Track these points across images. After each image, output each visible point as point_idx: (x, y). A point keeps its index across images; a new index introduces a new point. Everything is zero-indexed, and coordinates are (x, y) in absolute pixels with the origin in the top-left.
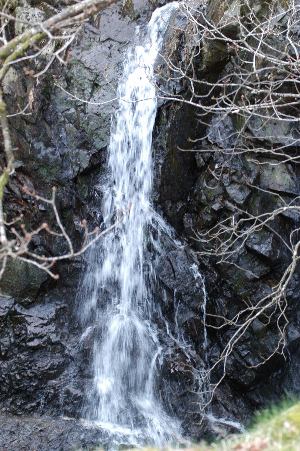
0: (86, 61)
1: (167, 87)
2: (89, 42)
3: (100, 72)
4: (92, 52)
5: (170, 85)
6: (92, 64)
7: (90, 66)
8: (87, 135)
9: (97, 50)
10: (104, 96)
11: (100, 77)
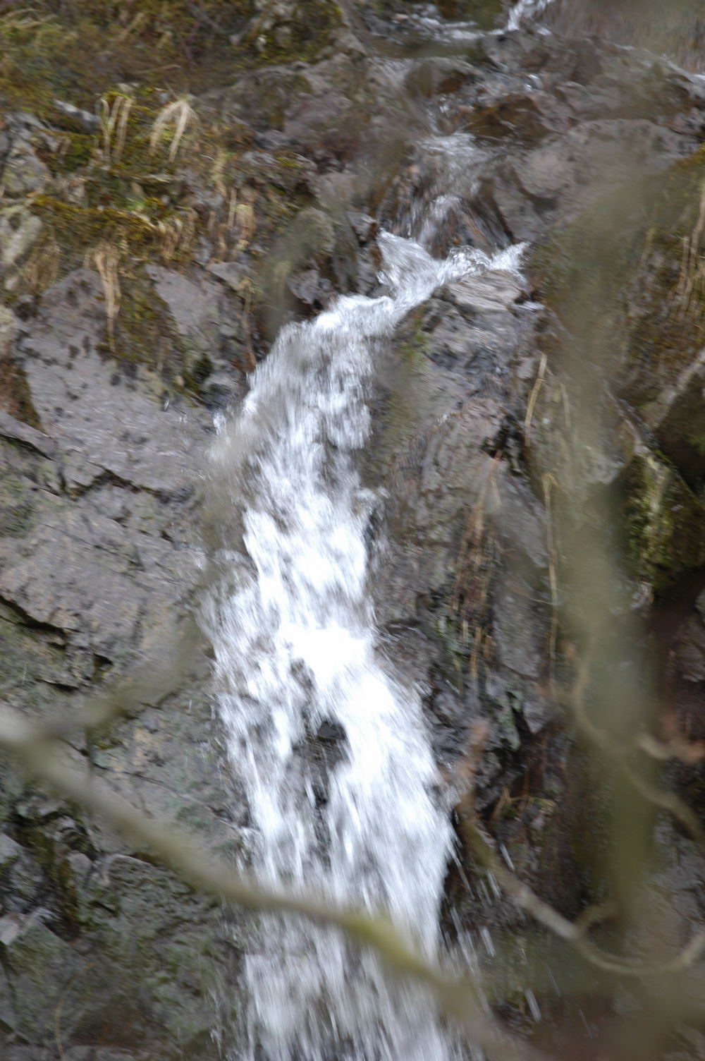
0: (30, 591)
1: (473, 700)
2: (16, 491)
3: (110, 645)
4: (45, 542)
5: (491, 691)
6: (63, 604)
7: (52, 615)
8: (116, 965)
9: (66, 533)
10: (158, 761)
11: (116, 669)
